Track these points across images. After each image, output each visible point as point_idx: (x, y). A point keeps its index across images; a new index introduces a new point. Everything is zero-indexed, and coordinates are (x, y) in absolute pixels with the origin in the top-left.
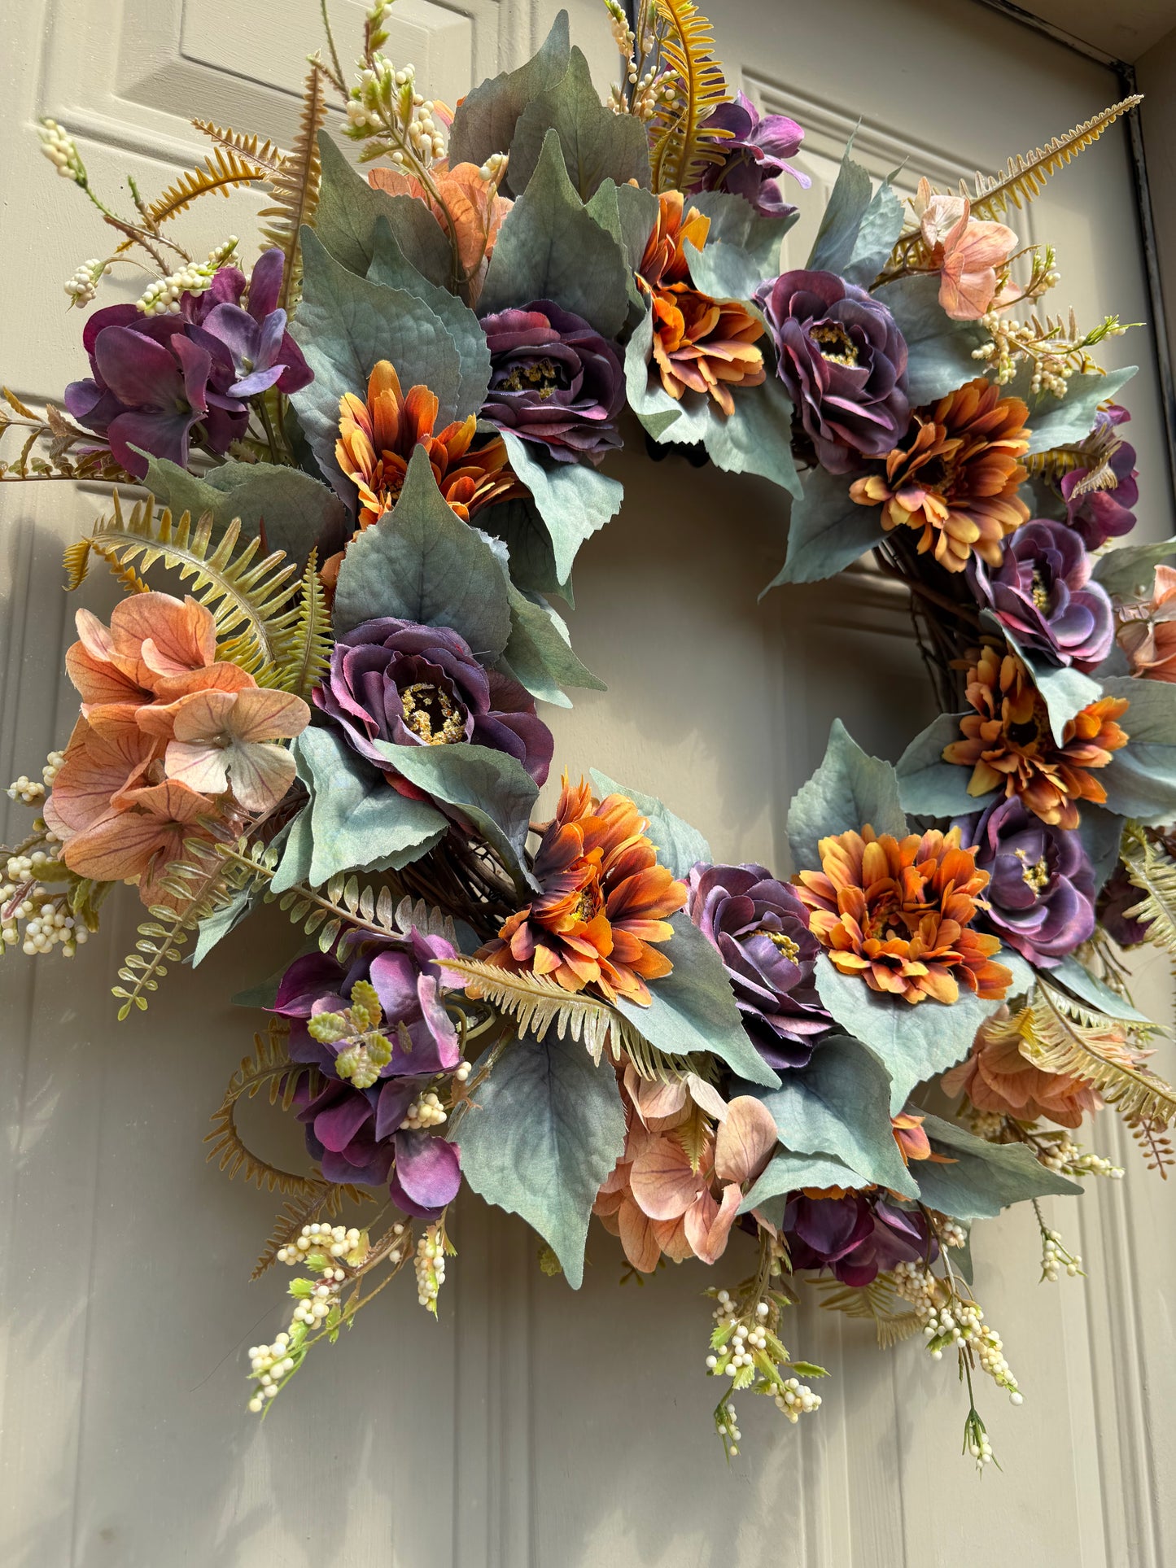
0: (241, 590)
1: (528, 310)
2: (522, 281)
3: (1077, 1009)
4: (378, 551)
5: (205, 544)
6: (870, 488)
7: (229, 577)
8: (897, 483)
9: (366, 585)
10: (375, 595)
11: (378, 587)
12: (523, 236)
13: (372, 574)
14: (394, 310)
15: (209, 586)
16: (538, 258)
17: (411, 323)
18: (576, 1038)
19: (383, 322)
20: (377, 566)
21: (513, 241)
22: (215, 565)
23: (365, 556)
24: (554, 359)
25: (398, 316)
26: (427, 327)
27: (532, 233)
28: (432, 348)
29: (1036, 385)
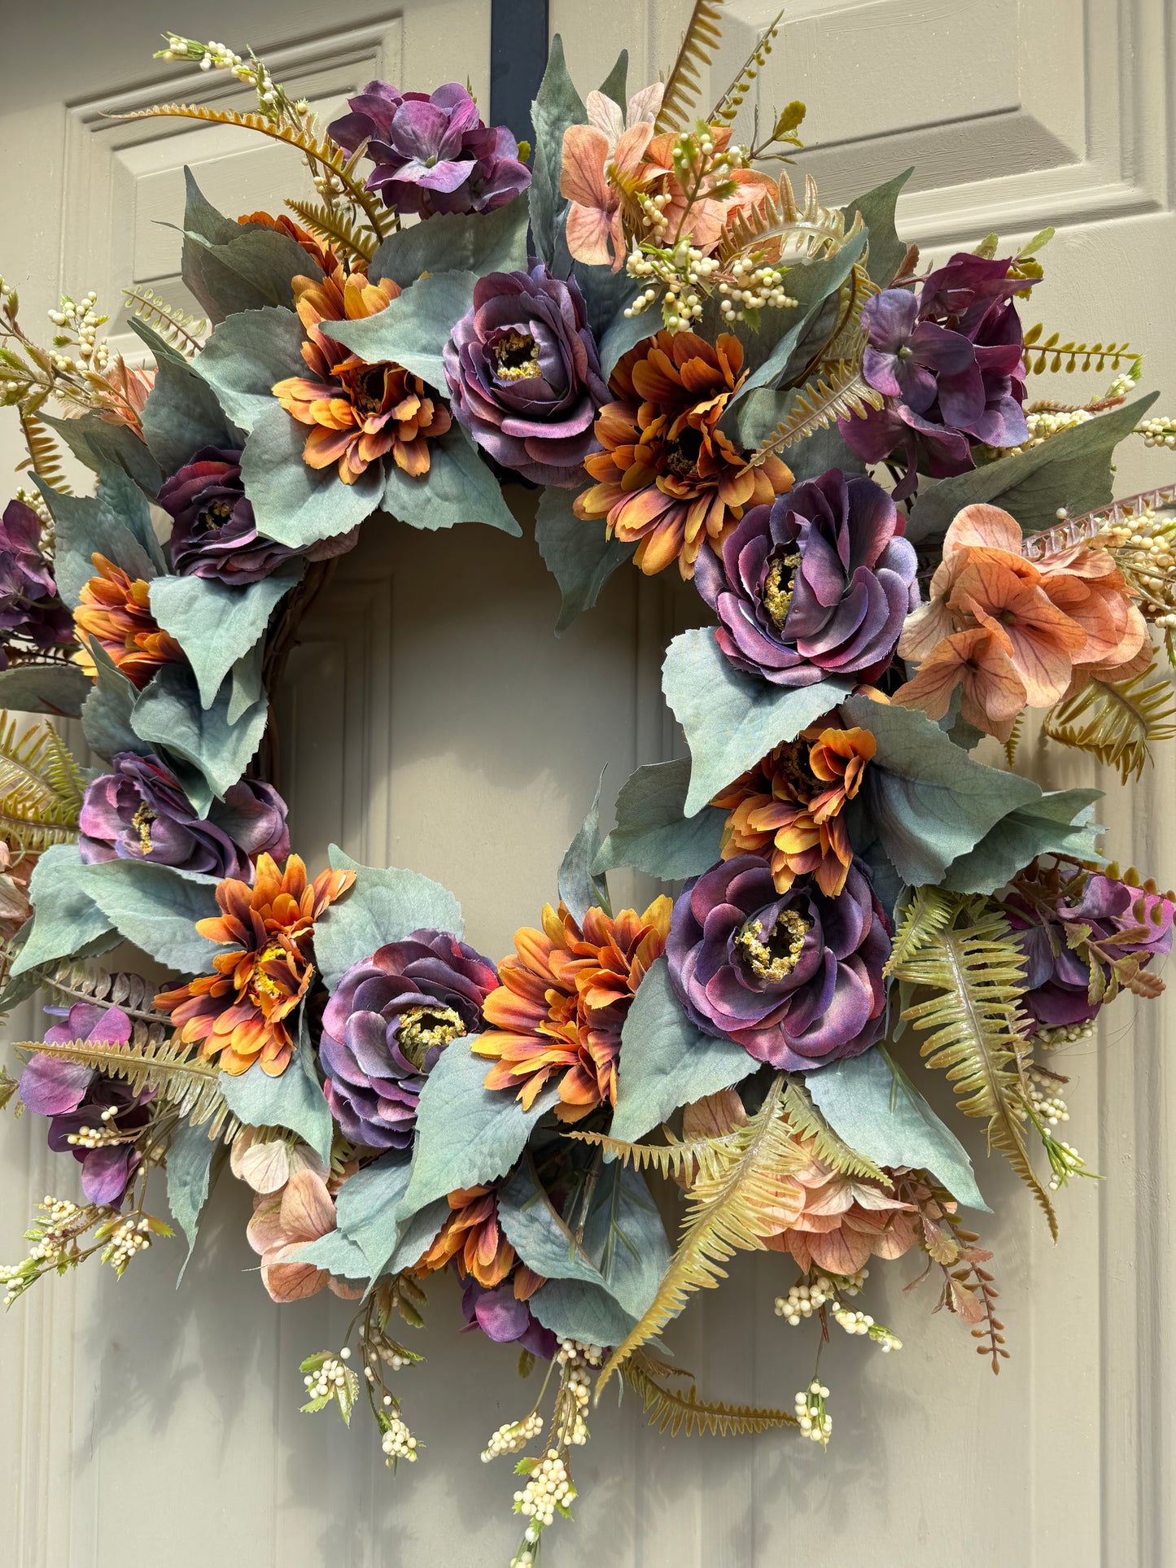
3: (815, 1127)
4: (104, 705)
6: (589, 502)
8: (624, 486)
9: (103, 731)
10: (112, 737)
11: (112, 730)
12: (173, 403)
13: (105, 723)
14: (92, 511)
17: (103, 517)
19: (93, 521)
20: (105, 716)
21: (164, 412)
23: (95, 710)
25: (96, 514)
26: (110, 517)
27: (180, 395)
28: (118, 532)
29: (731, 315)
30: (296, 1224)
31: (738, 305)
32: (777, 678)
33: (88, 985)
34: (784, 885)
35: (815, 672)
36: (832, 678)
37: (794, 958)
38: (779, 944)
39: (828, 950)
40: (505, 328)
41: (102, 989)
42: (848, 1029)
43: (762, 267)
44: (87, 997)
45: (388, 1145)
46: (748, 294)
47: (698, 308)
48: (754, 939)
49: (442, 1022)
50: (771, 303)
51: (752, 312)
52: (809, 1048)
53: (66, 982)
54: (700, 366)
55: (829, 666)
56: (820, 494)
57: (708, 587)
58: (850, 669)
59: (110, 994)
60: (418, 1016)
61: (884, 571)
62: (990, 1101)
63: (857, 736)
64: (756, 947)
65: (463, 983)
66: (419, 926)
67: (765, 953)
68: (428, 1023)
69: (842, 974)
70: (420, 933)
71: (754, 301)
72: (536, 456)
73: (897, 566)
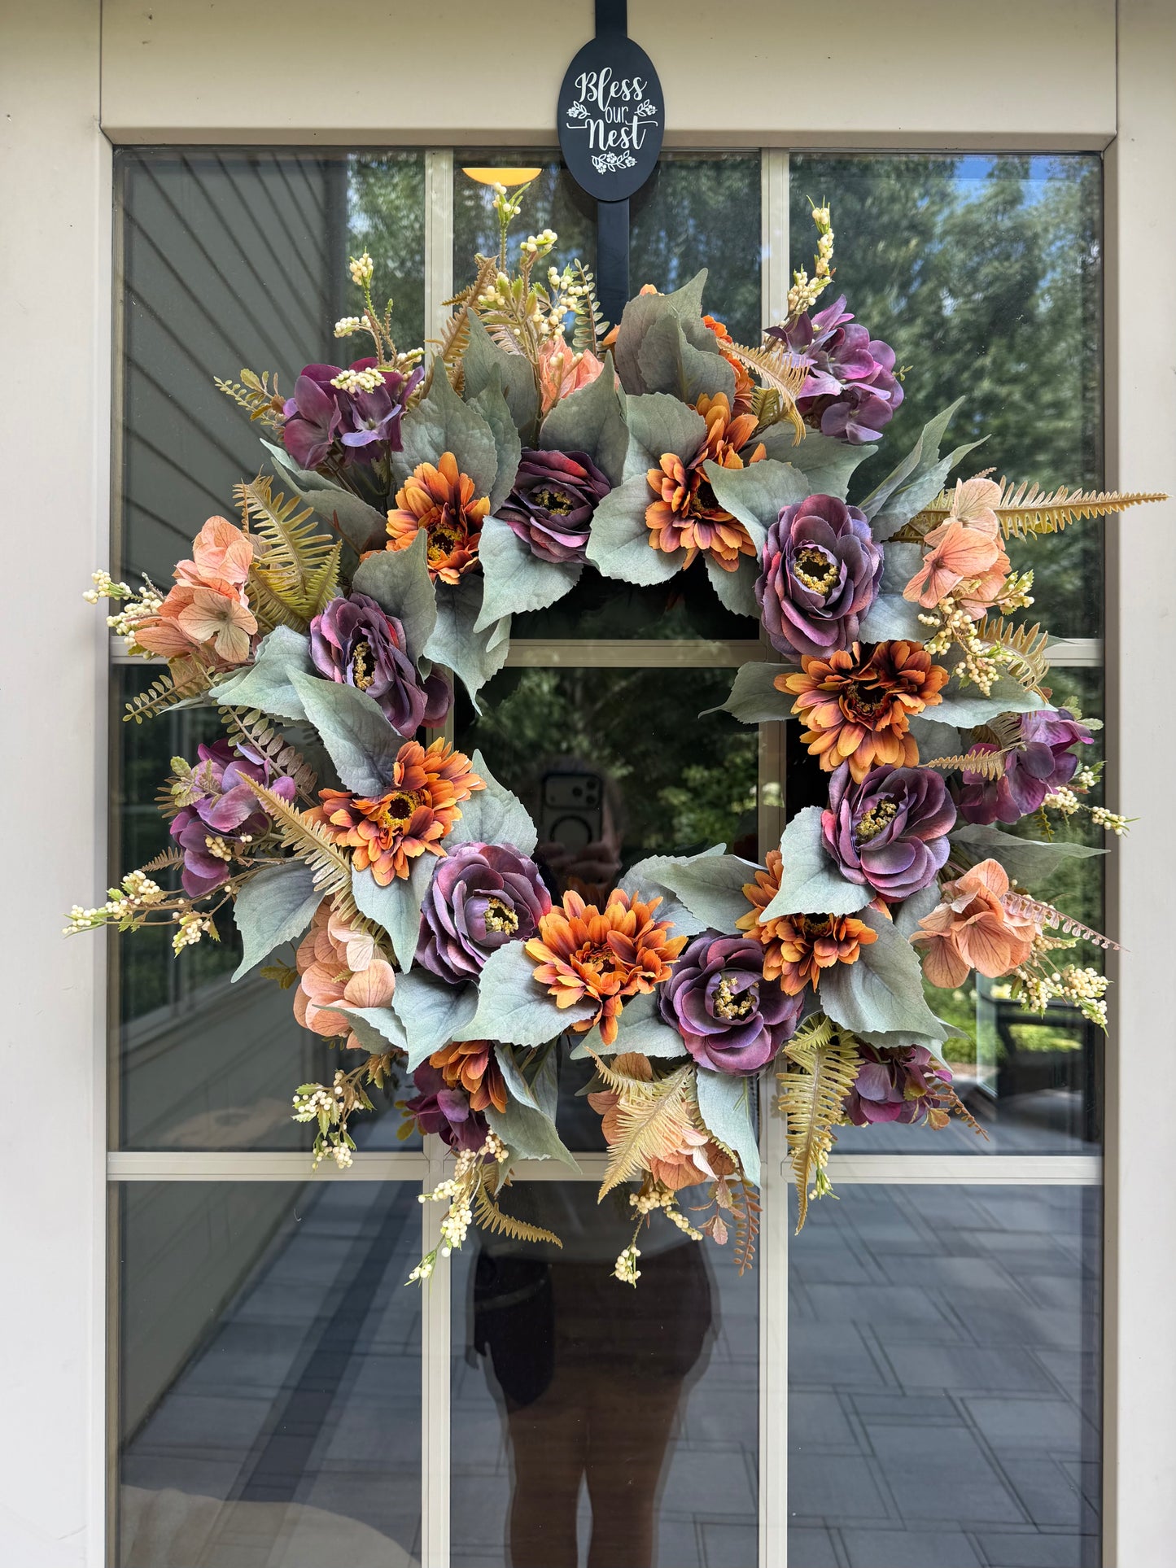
0: (294, 545)
1: (570, 457)
2: (577, 435)
4: (389, 565)
5: (287, 514)
6: (794, 682)
7: (291, 537)
8: (821, 691)
9: (374, 579)
10: (377, 588)
11: (381, 584)
12: (584, 408)
13: (381, 576)
14: (471, 424)
15: (276, 536)
16: (594, 424)
17: (478, 435)
18: (313, 869)
19: (464, 428)
20: (385, 573)
21: (575, 408)
22: (285, 528)
23: (380, 563)
24: (573, 495)
25: (473, 428)
26: (485, 441)
28: (485, 456)
29: (959, 671)
30: (357, 994)
31: (967, 671)
32: (845, 872)
33: (264, 741)
34: (770, 976)
35: (861, 879)
36: (868, 887)
37: (743, 1011)
38: (738, 1000)
39: (760, 1014)
40: (821, 549)
41: (273, 749)
42: (749, 1063)
43: (995, 667)
44: (260, 749)
45: (441, 974)
46: (977, 671)
47: (944, 652)
48: (728, 986)
49: (506, 918)
50: (981, 685)
51: (968, 678)
52: (720, 1061)
53: (250, 728)
54: (920, 676)
55: (872, 881)
56: (926, 785)
57: (834, 789)
58: (882, 891)
59: (277, 755)
60: (495, 906)
61: (926, 847)
62: (805, 1141)
63: (870, 934)
64: (727, 994)
65: (535, 904)
66: (507, 840)
67: (729, 998)
68: (498, 913)
69: (762, 1035)
70: (508, 845)
71: (976, 678)
72: (786, 632)
73: (937, 854)
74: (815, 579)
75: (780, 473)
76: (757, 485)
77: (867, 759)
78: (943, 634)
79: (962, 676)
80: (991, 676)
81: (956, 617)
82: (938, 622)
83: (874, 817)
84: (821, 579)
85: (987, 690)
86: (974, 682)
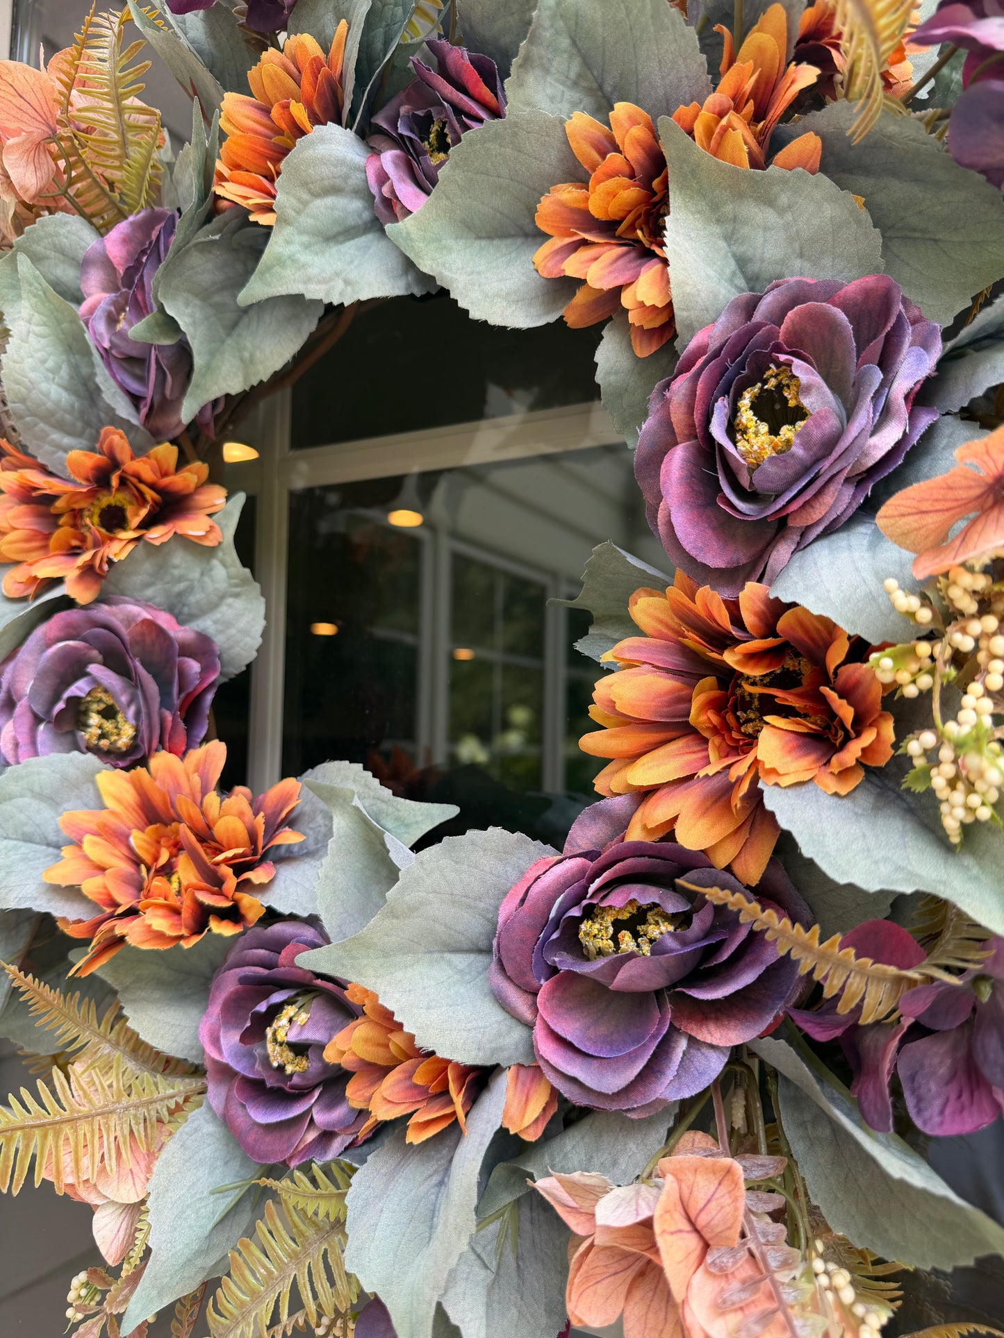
35: (528, 1013)
50: (944, 808)
51: (926, 775)
61: (683, 1046)
74: (764, 428)
75: (829, 211)
76: (770, 216)
77: (658, 812)
78: (924, 648)
79: (919, 762)
80: (975, 800)
81: (975, 627)
82: (925, 615)
83: (618, 925)
84: (774, 431)
85: (951, 822)
86: (931, 792)
